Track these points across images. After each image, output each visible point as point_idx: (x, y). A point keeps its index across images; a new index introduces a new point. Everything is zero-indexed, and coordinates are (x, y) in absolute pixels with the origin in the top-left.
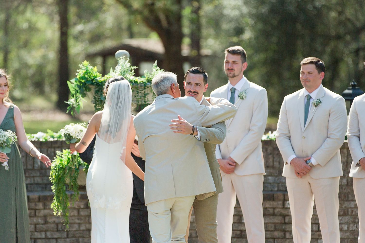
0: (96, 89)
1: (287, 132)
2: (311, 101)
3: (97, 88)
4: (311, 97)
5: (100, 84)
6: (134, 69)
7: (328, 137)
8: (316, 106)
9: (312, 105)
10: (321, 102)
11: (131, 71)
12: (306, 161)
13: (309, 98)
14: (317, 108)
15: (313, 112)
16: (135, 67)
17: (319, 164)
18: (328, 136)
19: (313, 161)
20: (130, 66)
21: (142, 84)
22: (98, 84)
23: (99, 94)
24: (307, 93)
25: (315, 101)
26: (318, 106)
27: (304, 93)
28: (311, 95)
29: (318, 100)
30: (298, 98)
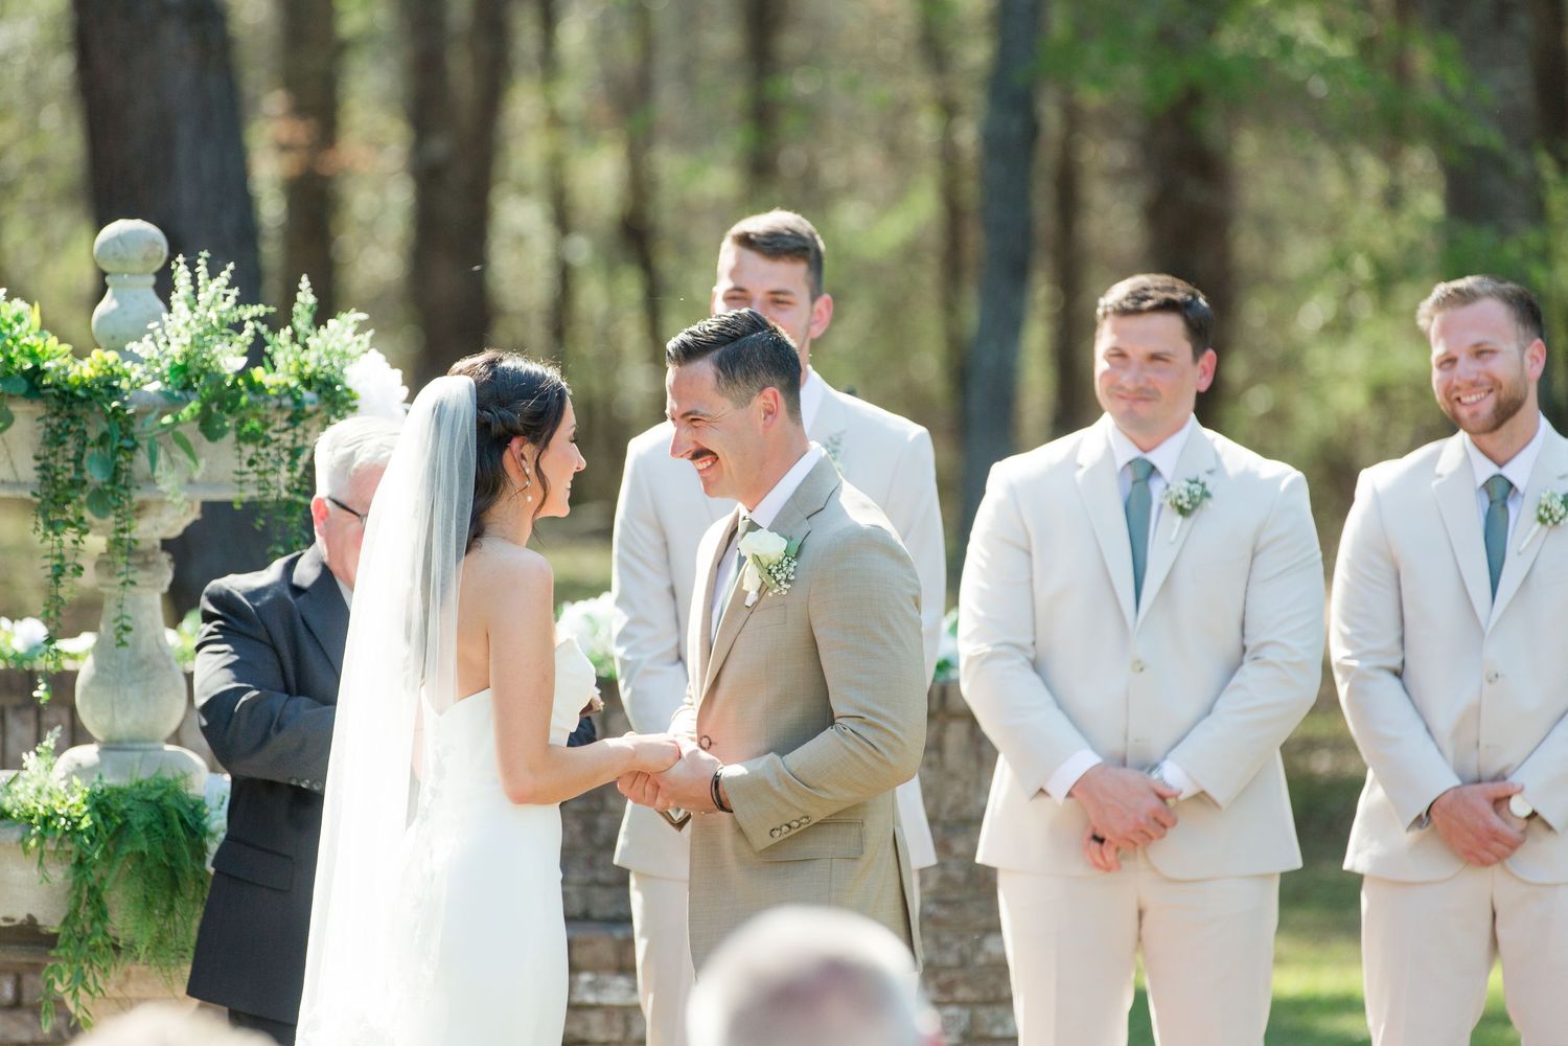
0: (55, 421)
2: (1157, 488)
3: (56, 415)
4: (1152, 470)
5: (80, 393)
6: (253, 319)
7: (1246, 659)
8: (1182, 511)
9: (1161, 506)
10: (1207, 495)
11: (238, 327)
13: (1144, 473)
14: (1189, 521)
15: (1172, 543)
16: (260, 310)
20: (237, 305)
21: (285, 395)
22: (65, 392)
23: (69, 446)
24: (1127, 452)
25: (1180, 487)
26: (1197, 511)
27: (1109, 451)
28: (1152, 457)
29: (1193, 482)
30: (1079, 474)
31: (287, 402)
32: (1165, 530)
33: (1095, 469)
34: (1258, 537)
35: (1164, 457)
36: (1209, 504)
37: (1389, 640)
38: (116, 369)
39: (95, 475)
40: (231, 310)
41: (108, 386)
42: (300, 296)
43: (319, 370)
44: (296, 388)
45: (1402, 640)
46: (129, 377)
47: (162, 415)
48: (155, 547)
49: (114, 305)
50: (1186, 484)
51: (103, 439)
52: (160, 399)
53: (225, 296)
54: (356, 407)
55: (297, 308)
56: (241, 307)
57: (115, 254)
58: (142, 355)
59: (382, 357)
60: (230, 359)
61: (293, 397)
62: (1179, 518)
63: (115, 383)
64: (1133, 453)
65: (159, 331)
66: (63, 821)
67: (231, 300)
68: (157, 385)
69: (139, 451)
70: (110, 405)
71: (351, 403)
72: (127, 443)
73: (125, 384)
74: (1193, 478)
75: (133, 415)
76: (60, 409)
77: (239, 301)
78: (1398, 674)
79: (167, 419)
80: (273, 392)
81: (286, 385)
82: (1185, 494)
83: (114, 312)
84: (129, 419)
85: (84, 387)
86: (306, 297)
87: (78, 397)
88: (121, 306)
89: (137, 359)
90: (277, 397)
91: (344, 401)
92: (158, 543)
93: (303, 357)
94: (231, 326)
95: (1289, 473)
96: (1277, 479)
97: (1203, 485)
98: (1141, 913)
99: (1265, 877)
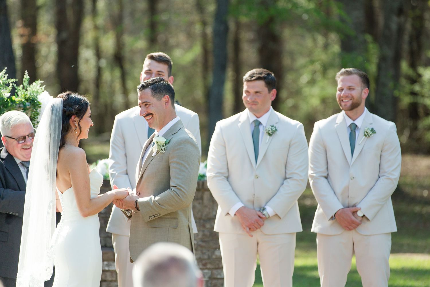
1: (225, 170)
4: (260, 123)
6: (12, 83)
7: (286, 178)
8: (270, 135)
9: (263, 133)
10: (276, 130)
11: (8, 85)
13: (257, 124)
14: (271, 137)
15: (267, 143)
16: (14, 80)
17: (276, 215)
18: (287, 176)
20: (8, 79)
24: (253, 118)
25: (269, 128)
26: (274, 135)
27: (248, 118)
28: (260, 120)
29: (272, 126)
30: (239, 124)
31: (22, 105)
32: (264, 139)
33: (244, 122)
34: (291, 141)
35: (263, 120)
36: (277, 132)
37: (324, 168)
40: (6, 80)
42: (25, 76)
43: (30, 96)
44: (24, 101)
45: (327, 168)
50: (271, 127)
53: (4, 76)
54: (41, 107)
55: (24, 79)
56: (9, 79)
59: (47, 93)
60: (6, 94)
61: (23, 104)
62: (269, 137)
67: (6, 77)
71: (39, 106)
74: (272, 125)
77: (8, 78)
78: (326, 178)
80: (18, 103)
81: (21, 101)
82: (270, 130)
86: (27, 76)
90: (19, 104)
91: (37, 105)
93: (26, 93)
94: (6, 85)
95: (299, 124)
96: (296, 125)
97: (275, 127)
98: (258, 244)
99: (292, 234)
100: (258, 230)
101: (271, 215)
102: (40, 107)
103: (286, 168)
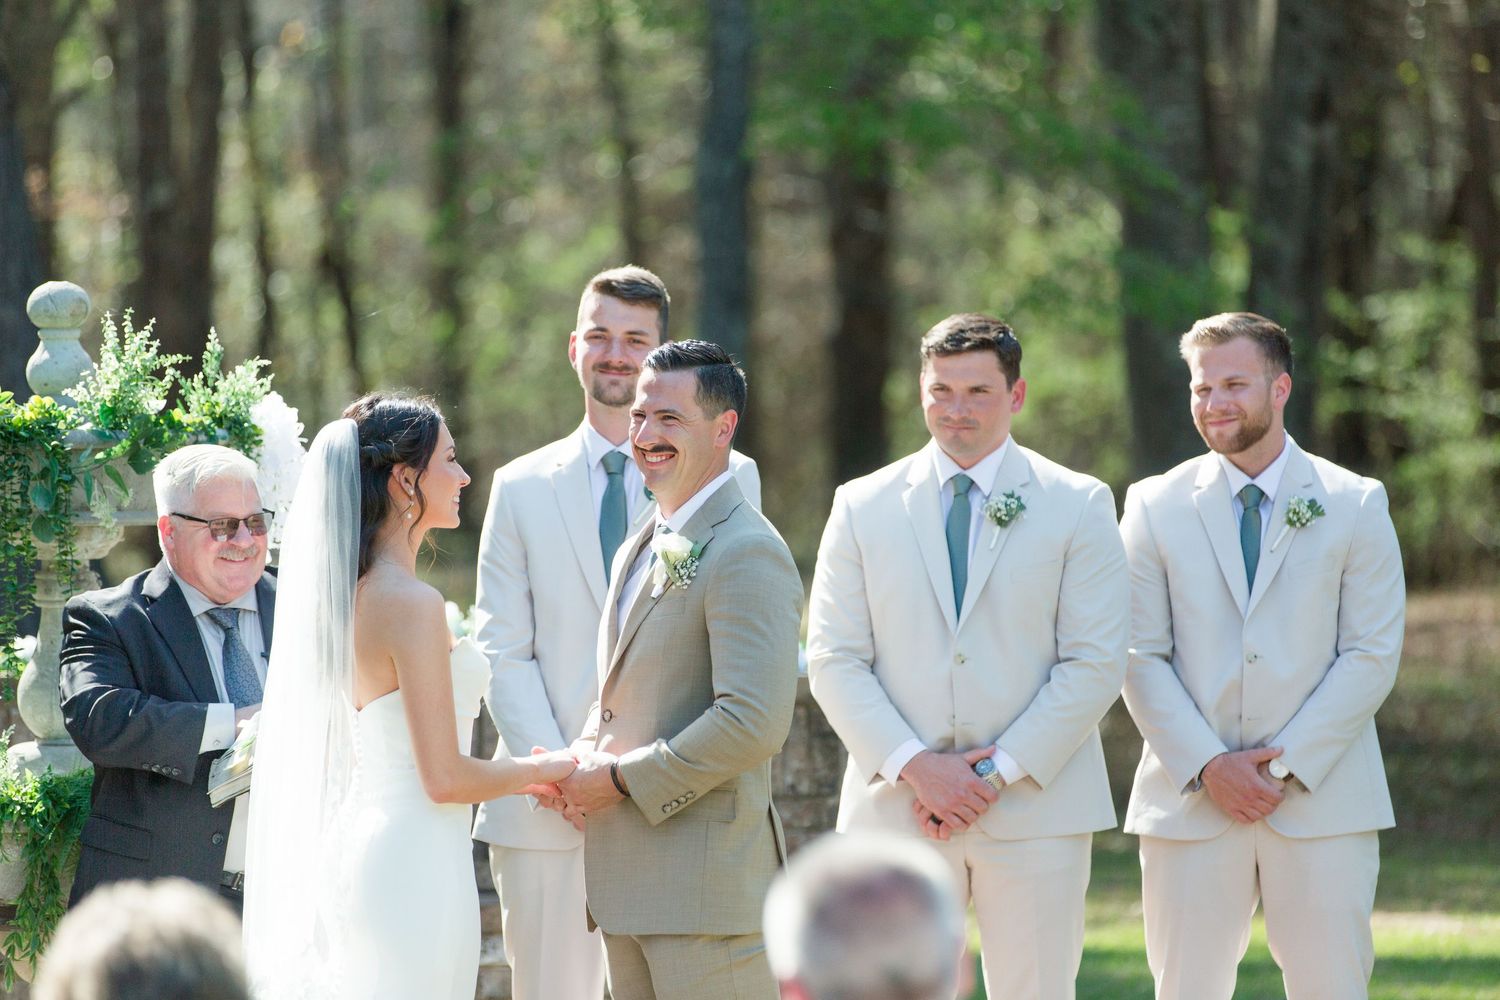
1: (861, 641)
4: (972, 486)
5: (22, 433)
6: (172, 365)
7: (1058, 661)
8: (1000, 522)
10: (1022, 507)
11: (160, 373)
12: (973, 766)
13: (964, 488)
14: (1006, 531)
15: (992, 550)
16: (178, 358)
17: (1028, 779)
18: (1062, 654)
19: (1006, 765)
20: (158, 355)
21: (200, 432)
22: (10, 433)
23: (14, 480)
25: (998, 501)
26: (1014, 522)
27: (933, 471)
28: (972, 474)
29: (1011, 496)
30: (906, 495)
32: (984, 538)
33: (921, 487)
34: (1069, 543)
35: (983, 474)
36: (1024, 515)
37: (1161, 630)
38: (53, 412)
39: (39, 505)
40: (153, 359)
41: (47, 427)
42: (209, 346)
43: (229, 409)
44: (209, 426)
45: (1172, 629)
46: (64, 418)
47: (95, 451)
48: (85, 567)
49: (46, 355)
50: (1004, 499)
51: (44, 474)
52: (93, 438)
53: (148, 347)
54: (261, 441)
55: (206, 355)
56: (163, 356)
57: (46, 311)
58: (76, 399)
59: (280, 398)
60: (152, 402)
61: (207, 434)
62: (998, 528)
63: (54, 425)
64: (955, 470)
65: (90, 378)
66: (18, 808)
67: (153, 350)
68: (88, 426)
69: (76, 483)
70: (49, 444)
71: (256, 438)
72: (65, 477)
73: (61, 426)
74: (1009, 492)
75: (70, 452)
76: (6, 448)
77: (161, 352)
78: (1169, 661)
79: (100, 455)
80: (190, 429)
81: (201, 423)
82: (1003, 507)
83: (46, 361)
84: (67, 456)
85: (26, 428)
86: (214, 346)
87: (21, 436)
88: (52, 356)
89: (71, 403)
90: (194, 434)
91: (250, 436)
92: (88, 564)
93: (214, 399)
94: (153, 373)
95: (1096, 485)
96: (1085, 491)
97: (1019, 499)
98: (969, 870)
99: (1080, 836)
100: (972, 828)
101: (1009, 781)
102: (258, 443)
103: (1058, 627)
